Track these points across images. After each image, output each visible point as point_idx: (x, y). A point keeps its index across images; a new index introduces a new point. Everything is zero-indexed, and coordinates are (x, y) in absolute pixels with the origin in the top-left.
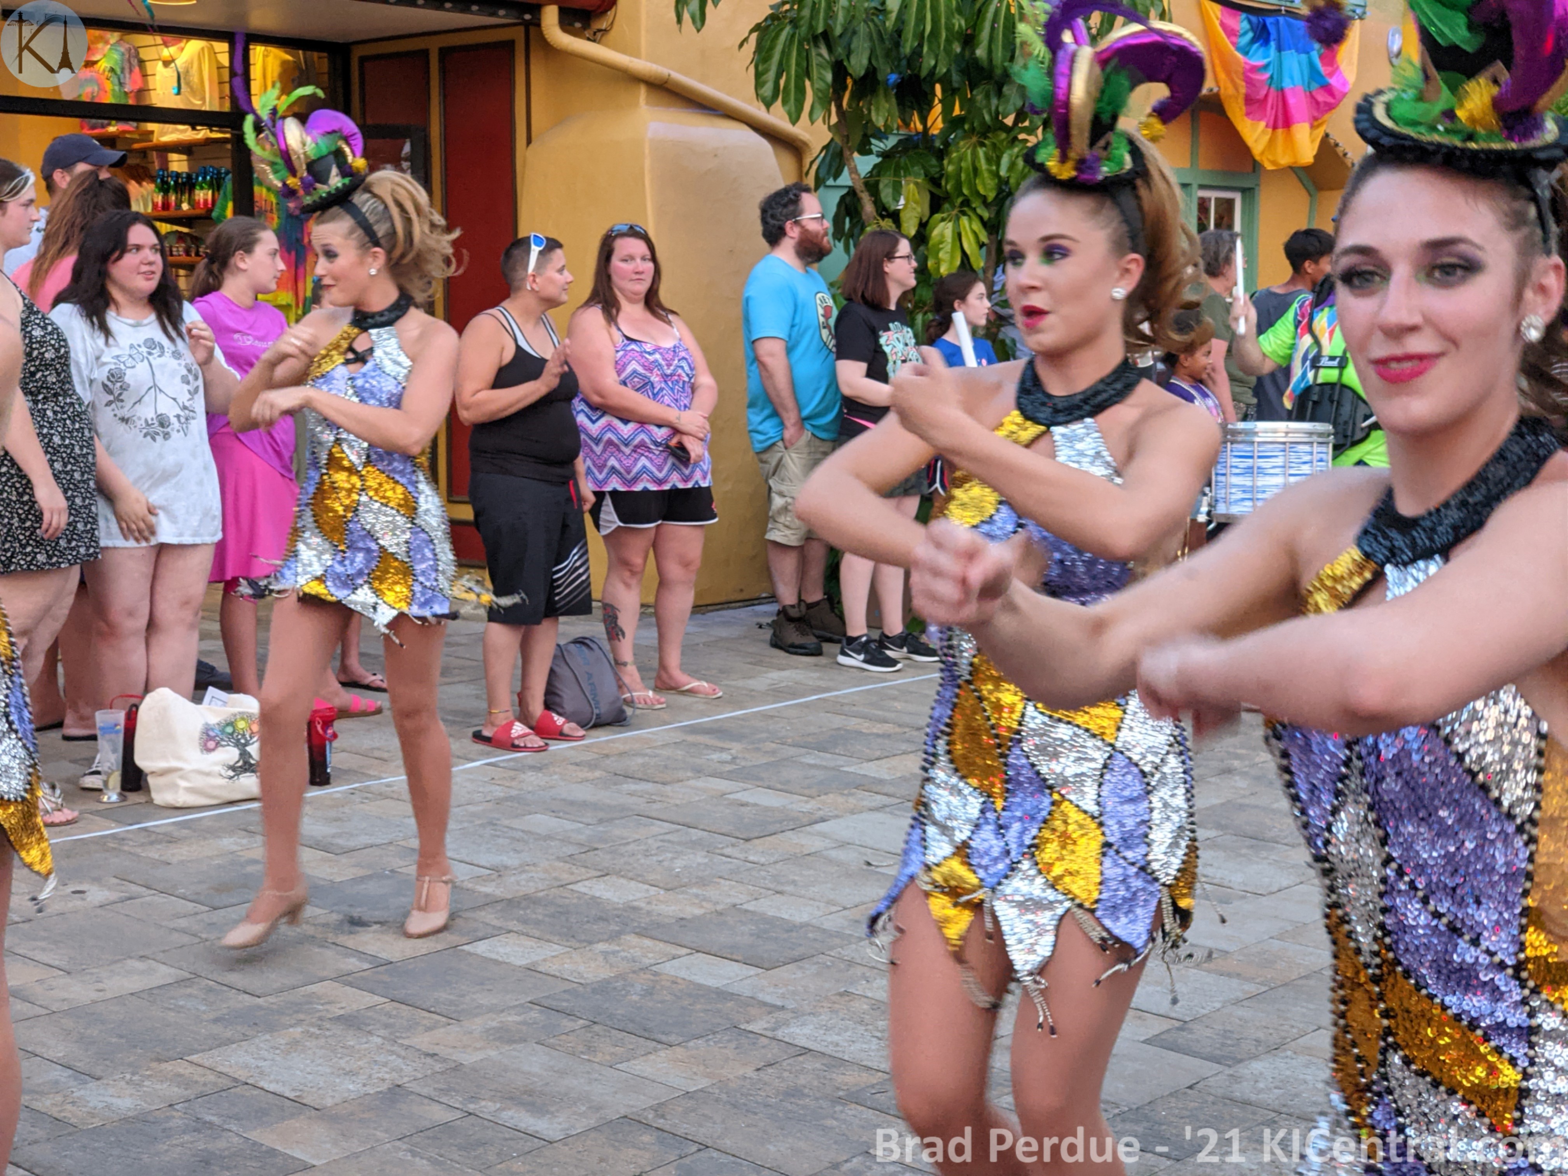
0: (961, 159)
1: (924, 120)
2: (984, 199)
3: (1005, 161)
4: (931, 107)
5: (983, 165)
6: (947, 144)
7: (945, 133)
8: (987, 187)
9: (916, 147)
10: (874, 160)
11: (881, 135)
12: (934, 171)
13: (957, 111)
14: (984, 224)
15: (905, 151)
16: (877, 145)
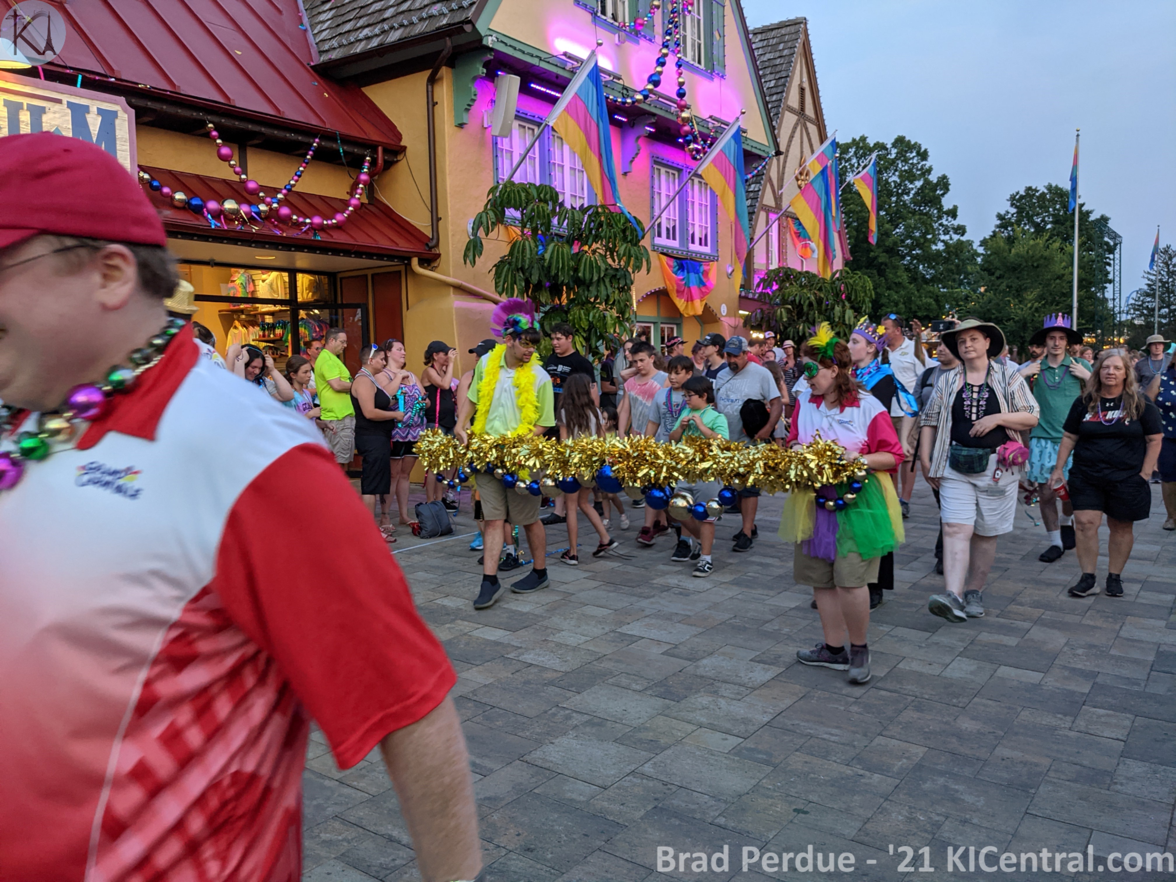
0: (575, 314)
1: (560, 299)
2: (584, 329)
3: (591, 315)
4: (562, 295)
5: (583, 316)
6: (569, 309)
7: (568, 304)
8: (585, 325)
9: (557, 309)
10: (542, 315)
11: (544, 306)
12: (564, 319)
13: (572, 296)
14: (584, 338)
15: (553, 311)
16: (543, 309)
